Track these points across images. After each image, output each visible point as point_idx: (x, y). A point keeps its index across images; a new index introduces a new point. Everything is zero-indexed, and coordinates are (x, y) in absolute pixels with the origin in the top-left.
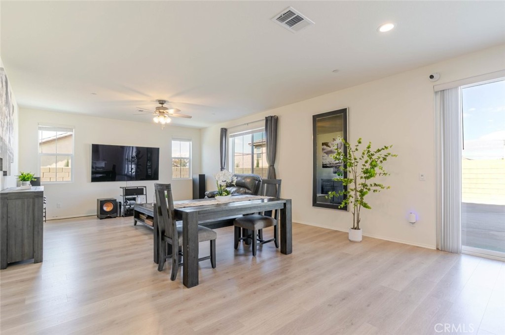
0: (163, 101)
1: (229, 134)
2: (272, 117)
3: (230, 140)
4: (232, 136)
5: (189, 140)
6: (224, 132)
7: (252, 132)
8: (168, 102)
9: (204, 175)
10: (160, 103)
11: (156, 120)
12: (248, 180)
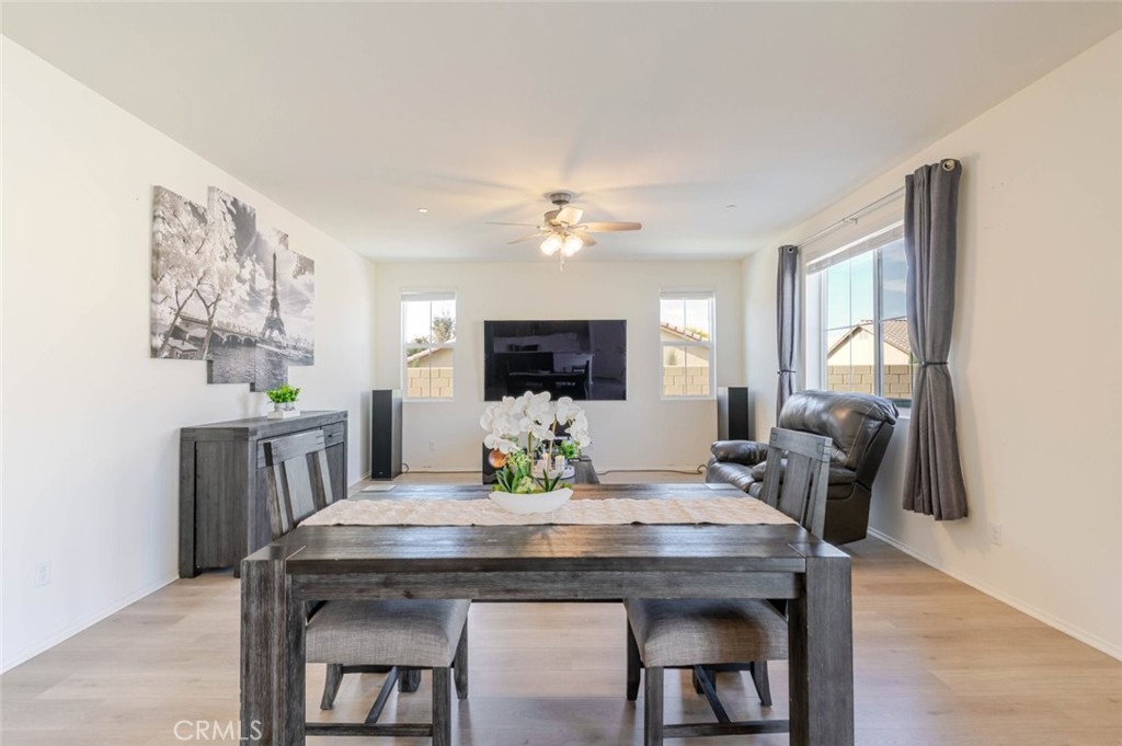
0: (559, 194)
1: (805, 262)
2: (929, 169)
3: (811, 281)
4: (811, 271)
5: (706, 294)
6: (790, 258)
7: (871, 244)
8: (576, 196)
9: (746, 390)
10: (555, 202)
11: (550, 245)
12: (843, 414)
